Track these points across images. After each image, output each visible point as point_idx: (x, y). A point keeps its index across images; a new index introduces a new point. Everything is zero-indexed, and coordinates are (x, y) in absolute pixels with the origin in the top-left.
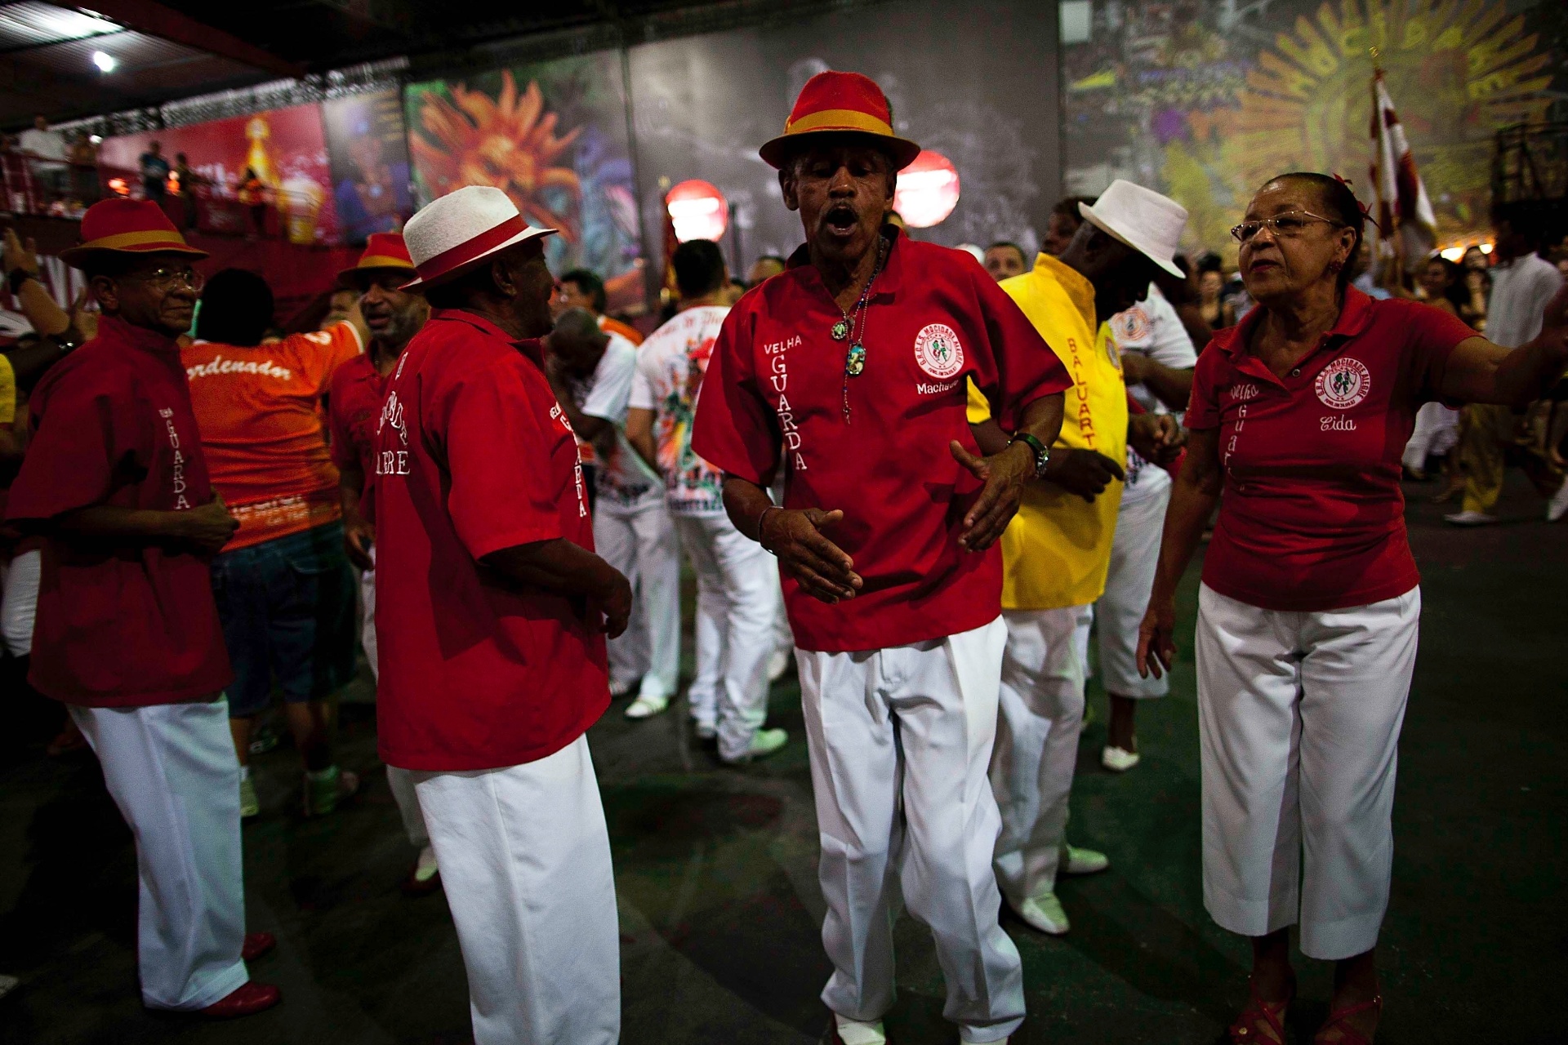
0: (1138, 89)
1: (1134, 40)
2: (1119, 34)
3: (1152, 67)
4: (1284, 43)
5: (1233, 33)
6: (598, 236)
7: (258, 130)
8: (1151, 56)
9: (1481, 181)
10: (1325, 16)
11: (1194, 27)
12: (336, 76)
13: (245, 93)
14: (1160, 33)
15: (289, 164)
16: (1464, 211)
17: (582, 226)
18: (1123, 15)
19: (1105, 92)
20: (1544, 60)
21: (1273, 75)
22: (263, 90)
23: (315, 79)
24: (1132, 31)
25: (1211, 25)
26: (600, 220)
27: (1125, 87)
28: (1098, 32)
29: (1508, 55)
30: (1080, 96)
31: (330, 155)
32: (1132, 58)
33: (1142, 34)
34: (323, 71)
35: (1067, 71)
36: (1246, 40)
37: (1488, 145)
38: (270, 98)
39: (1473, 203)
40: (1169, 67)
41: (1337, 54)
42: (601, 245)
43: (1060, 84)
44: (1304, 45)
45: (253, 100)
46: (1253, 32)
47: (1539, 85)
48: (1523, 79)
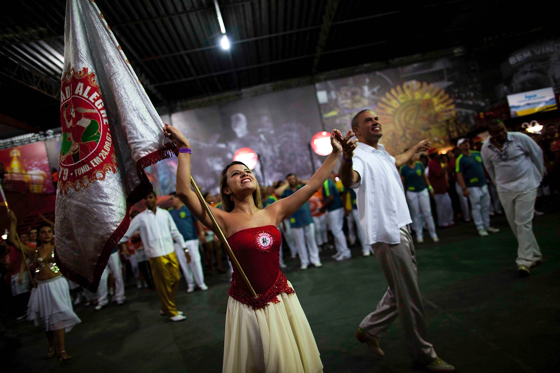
0: (344, 115)
1: (341, 102)
2: (336, 100)
3: (348, 109)
4: (384, 100)
5: (369, 98)
6: (165, 179)
7: (15, 153)
8: (347, 106)
9: (444, 133)
10: (393, 92)
11: (358, 97)
12: (50, 131)
13: (8, 140)
14: (347, 99)
15: (30, 165)
16: (442, 142)
17: (158, 176)
18: (336, 95)
19: (335, 117)
20: (451, 101)
21: (382, 109)
22: (17, 139)
23: (42, 133)
24: (340, 99)
25: (362, 96)
26: (165, 173)
27: (341, 115)
28: (330, 100)
29: (443, 100)
30: (328, 119)
31: (49, 160)
32: (341, 106)
33: (343, 99)
34: (45, 130)
35: (322, 111)
36: (373, 100)
37: (445, 124)
38: (21, 141)
39: (444, 139)
40: (353, 108)
41: (399, 102)
42: (166, 182)
43: (321, 115)
44: (389, 100)
45: (12, 142)
46: (374, 97)
47: (452, 107)
48: (448, 105)
